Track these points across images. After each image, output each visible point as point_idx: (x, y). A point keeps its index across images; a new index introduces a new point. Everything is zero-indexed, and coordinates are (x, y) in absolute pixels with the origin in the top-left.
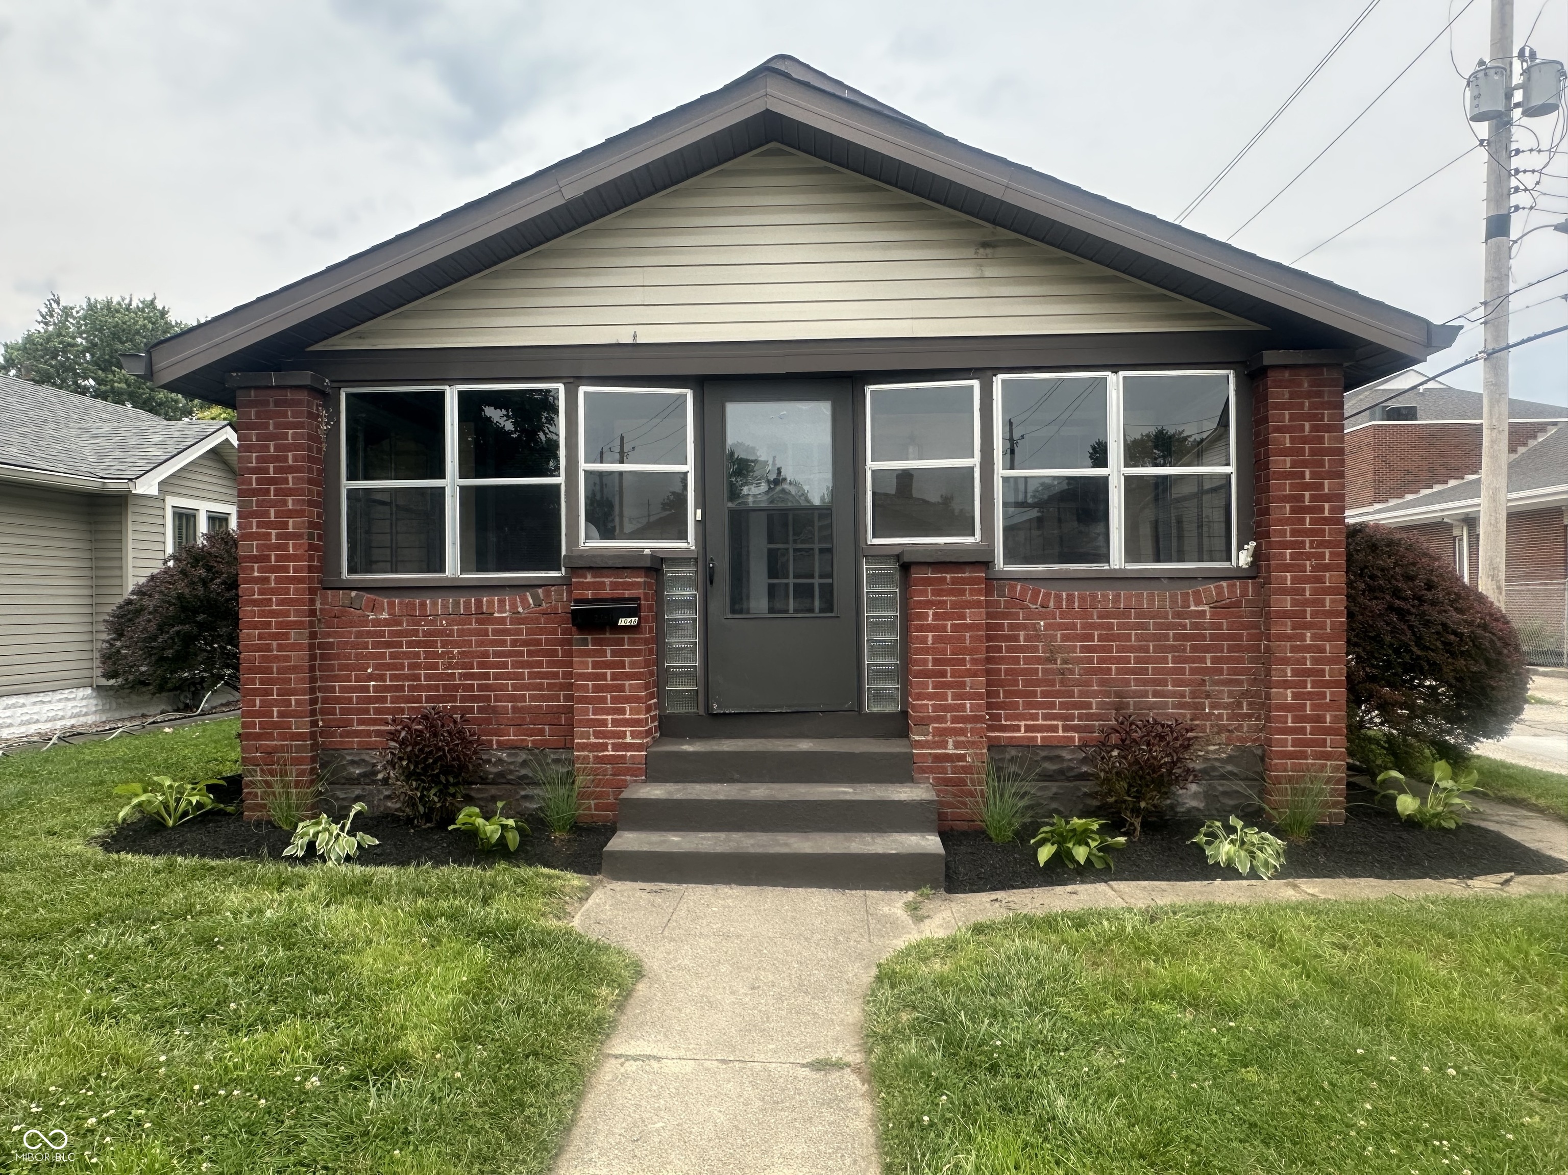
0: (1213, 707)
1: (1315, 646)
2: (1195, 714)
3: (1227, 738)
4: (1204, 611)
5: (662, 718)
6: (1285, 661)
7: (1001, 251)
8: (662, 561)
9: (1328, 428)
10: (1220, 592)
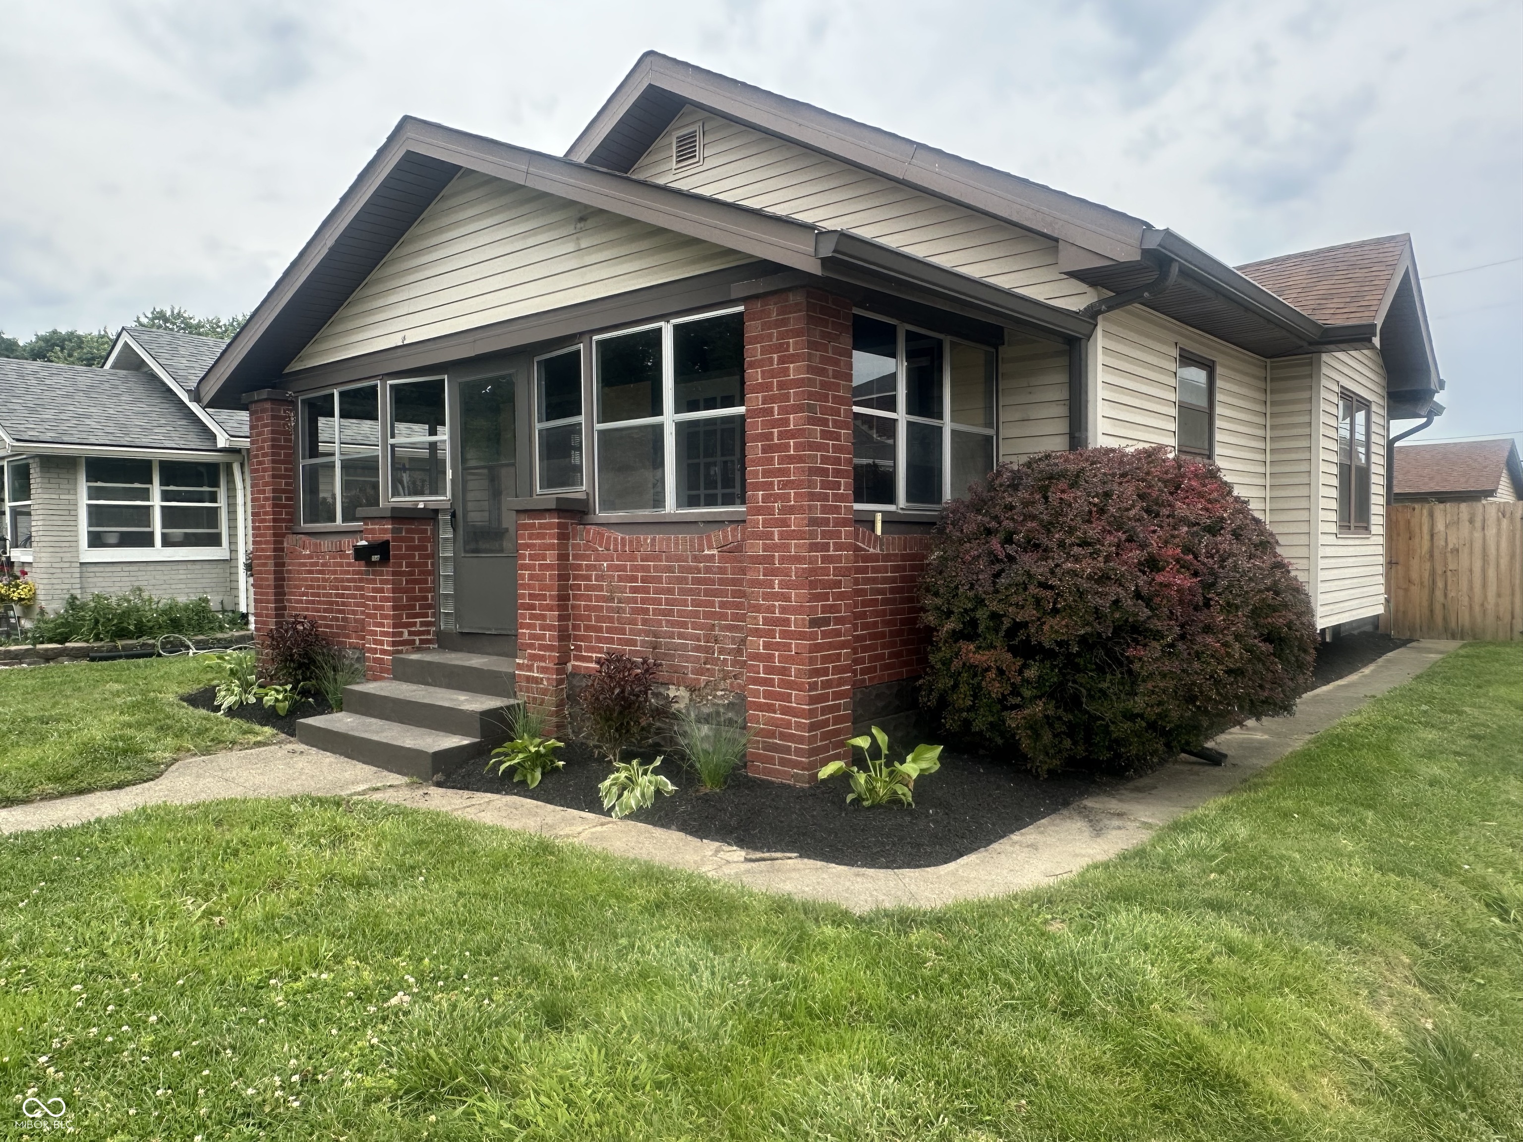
0: (720, 653)
1: (782, 594)
2: (707, 658)
3: (731, 684)
4: (714, 555)
5: (438, 633)
6: (757, 609)
7: (590, 223)
8: (436, 511)
9: (793, 359)
10: (725, 537)
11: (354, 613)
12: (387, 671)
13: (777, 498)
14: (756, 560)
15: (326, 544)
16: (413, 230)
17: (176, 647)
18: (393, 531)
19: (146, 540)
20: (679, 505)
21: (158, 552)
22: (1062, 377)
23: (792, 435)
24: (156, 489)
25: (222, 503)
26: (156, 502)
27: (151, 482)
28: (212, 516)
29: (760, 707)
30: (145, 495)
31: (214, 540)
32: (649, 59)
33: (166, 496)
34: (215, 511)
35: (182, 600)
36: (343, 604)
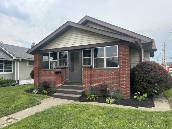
0: (114, 84)
1: (125, 77)
2: (112, 85)
3: (116, 88)
4: (113, 73)
5: (65, 82)
6: (122, 79)
7: (93, 35)
8: (66, 68)
9: (126, 51)
10: (115, 71)
11: (53, 80)
12: (60, 87)
13: (124, 67)
14: (121, 73)
15: (47, 72)
16: (64, 34)
17: (8, 85)
18: (62, 70)
19: (2, 71)
20: (106, 67)
21: (4, 73)
22: (139, 54)
23: (126, 60)
24: (4, 64)
25: (12, 66)
26: (4, 66)
27: (3, 63)
28: (11, 68)
29: (122, 90)
30: (2, 65)
31: (11, 71)
32: (86, 17)
33: (5, 65)
34: (11, 67)
35: (9, 79)
36: (51, 79)
